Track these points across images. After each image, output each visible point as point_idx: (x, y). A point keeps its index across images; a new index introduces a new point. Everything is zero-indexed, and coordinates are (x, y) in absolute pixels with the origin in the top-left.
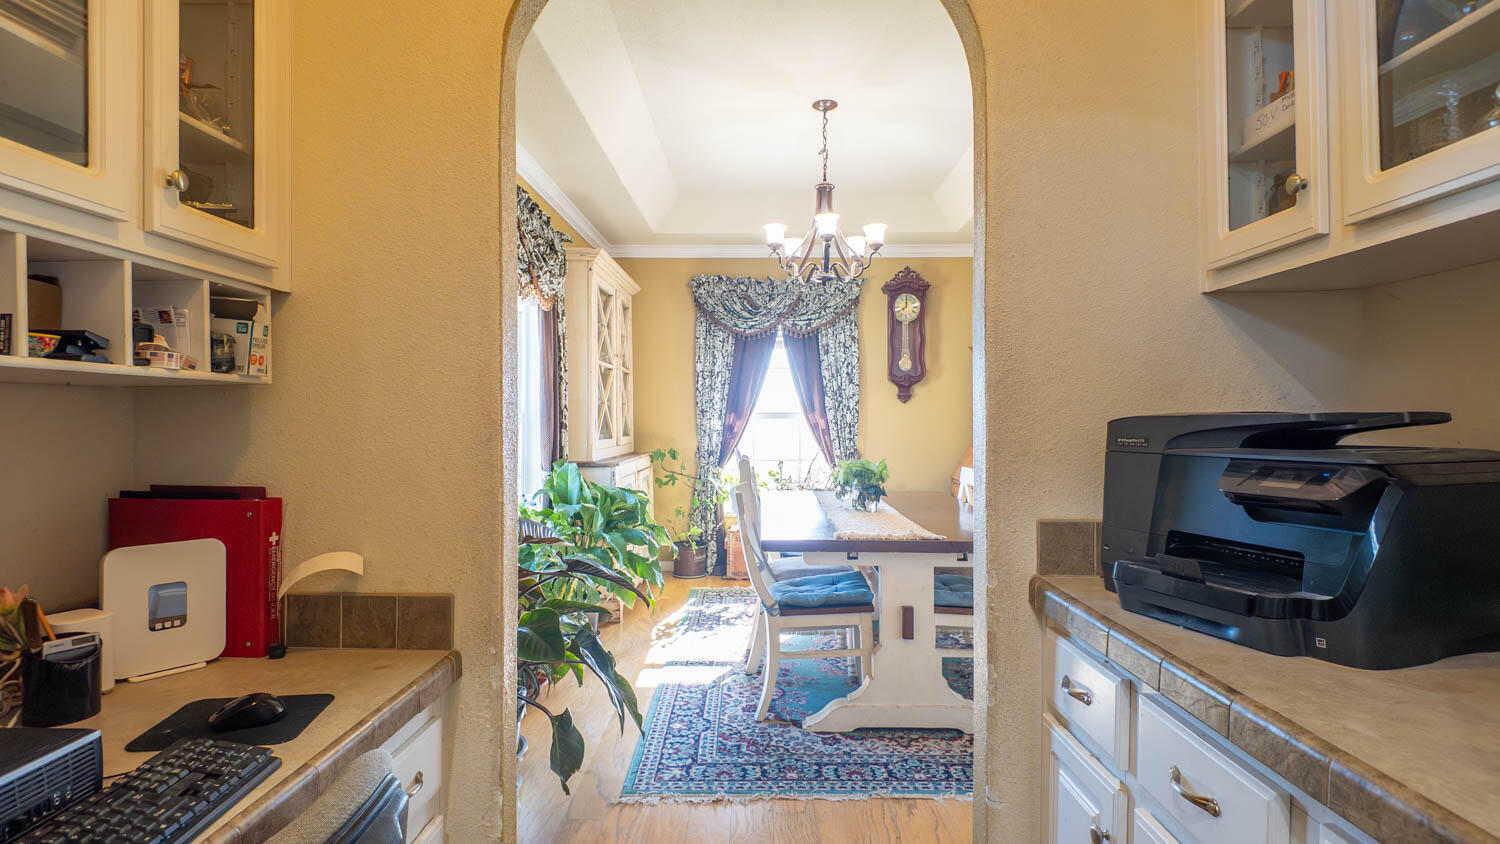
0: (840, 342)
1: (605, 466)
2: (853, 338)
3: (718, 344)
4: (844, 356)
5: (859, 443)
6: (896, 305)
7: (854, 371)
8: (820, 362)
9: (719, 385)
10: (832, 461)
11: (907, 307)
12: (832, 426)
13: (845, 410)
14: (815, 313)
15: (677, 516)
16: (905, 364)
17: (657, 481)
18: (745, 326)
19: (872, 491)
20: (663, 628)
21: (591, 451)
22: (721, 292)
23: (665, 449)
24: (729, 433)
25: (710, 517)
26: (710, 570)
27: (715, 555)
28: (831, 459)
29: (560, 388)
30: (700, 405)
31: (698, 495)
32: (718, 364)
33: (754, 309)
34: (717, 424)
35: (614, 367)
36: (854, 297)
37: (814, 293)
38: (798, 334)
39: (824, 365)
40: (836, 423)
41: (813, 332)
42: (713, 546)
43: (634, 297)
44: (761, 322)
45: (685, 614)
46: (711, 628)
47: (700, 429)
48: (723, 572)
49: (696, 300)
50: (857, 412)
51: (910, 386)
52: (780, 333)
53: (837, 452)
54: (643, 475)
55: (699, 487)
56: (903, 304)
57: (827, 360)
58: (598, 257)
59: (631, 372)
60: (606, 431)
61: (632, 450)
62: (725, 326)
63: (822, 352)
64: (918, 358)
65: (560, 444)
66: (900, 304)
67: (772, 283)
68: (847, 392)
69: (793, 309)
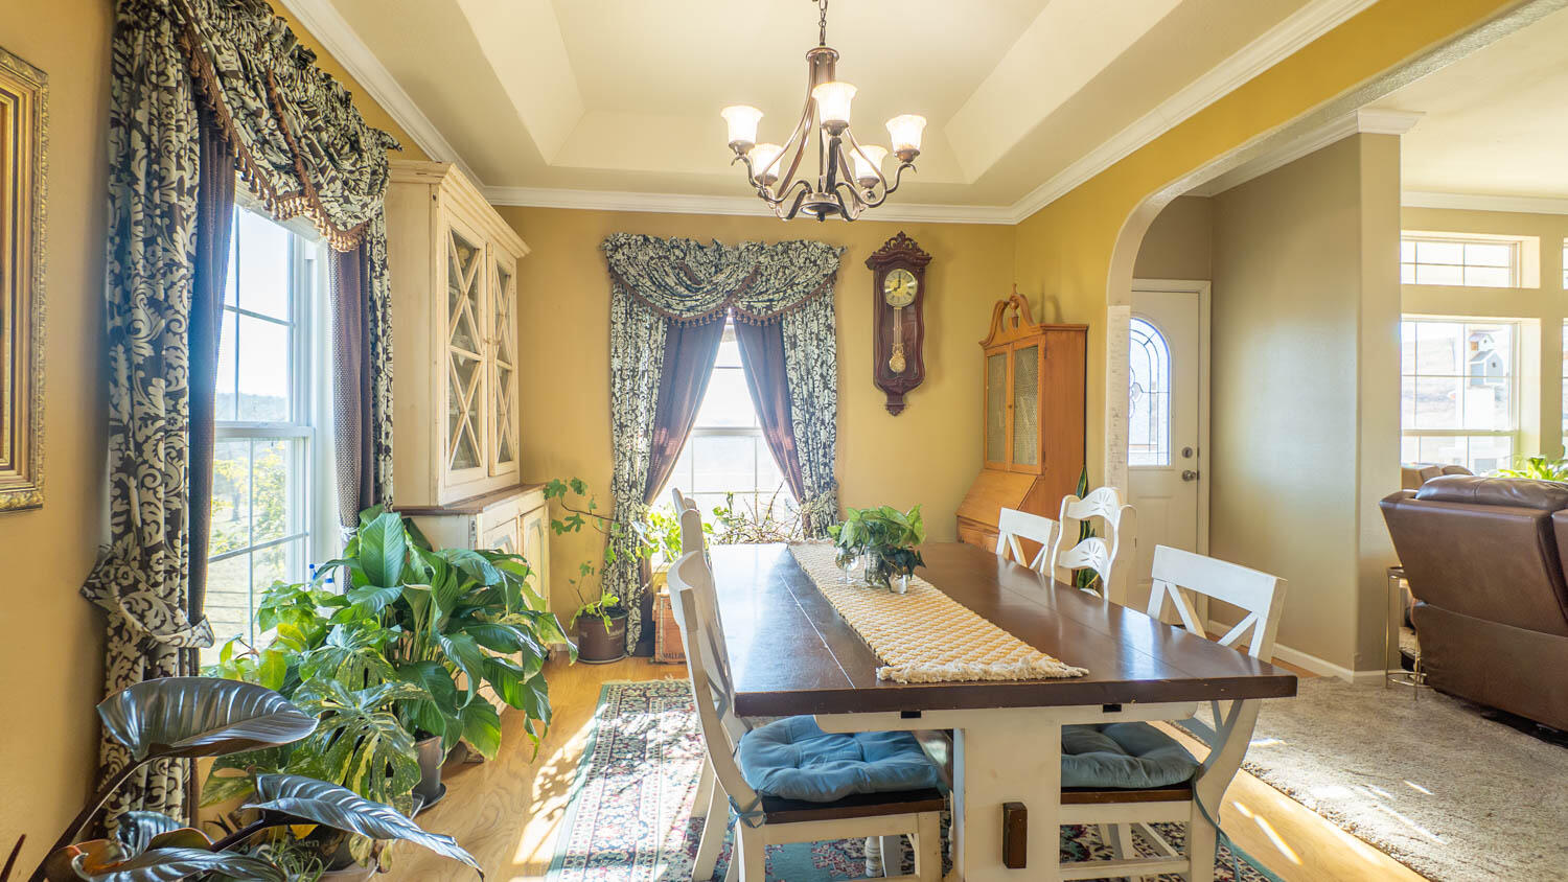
0: (811, 333)
1: (458, 514)
2: (829, 328)
3: (643, 332)
4: (817, 351)
5: (837, 470)
6: (886, 283)
7: (831, 372)
8: (785, 359)
9: (644, 388)
10: (802, 494)
11: (901, 287)
12: (800, 445)
13: (818, 425)
14: (778, 291)
15: (584, 575)
16: (897, 363)
17: (555, 525)
18: (681, 307)
19: (901, 558)
20: (553, 771)
21: (436, 488)
22: (647, 258)
23: (565, 479)
24: (660, 459)
25: (632, 574)
26: (631, 648)
27: (640, 627)
28: (799, 491)
29: (375, 388)
30: (617, 416)
31: (615, 544)
32: (643, 360)
33: (694, 285)
34: (642, 444)
35: (483, 359)
36: (830, 272)
37: (776, 264)
38: (755, 320)
39: (791, 363)
40: (806, 442)
41: (775, 317)
42: (635, 615)
43: (519, 261)
44: (705, 302)
45: (591, 739)
46: (631, 769)
47: (617, 451)
48: (651, 652)
49: (611, 269)
50: (834, 427)
51: (903, 394)
52: (730, 319)
53: (808, 482)
54: (528, 520)
55: (616, 532)
56: (894, 284)
57: (794, 356)
58: (447, 176)
59: (515, 368)
60: (468, 456)
61: (518, 482)
62: (653, 306)
63: (787, 346)
64: (914, 356)
65: (377, 479)
66: (891, 283)
67: (719, 248)
68: (821, 399)
69: (748, 285)
